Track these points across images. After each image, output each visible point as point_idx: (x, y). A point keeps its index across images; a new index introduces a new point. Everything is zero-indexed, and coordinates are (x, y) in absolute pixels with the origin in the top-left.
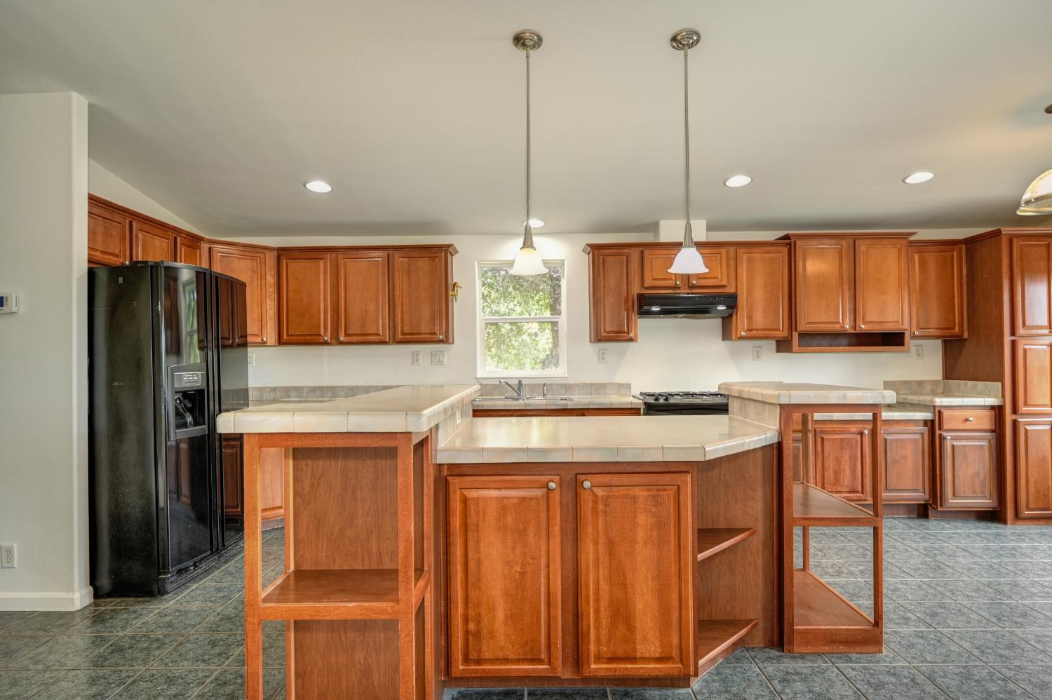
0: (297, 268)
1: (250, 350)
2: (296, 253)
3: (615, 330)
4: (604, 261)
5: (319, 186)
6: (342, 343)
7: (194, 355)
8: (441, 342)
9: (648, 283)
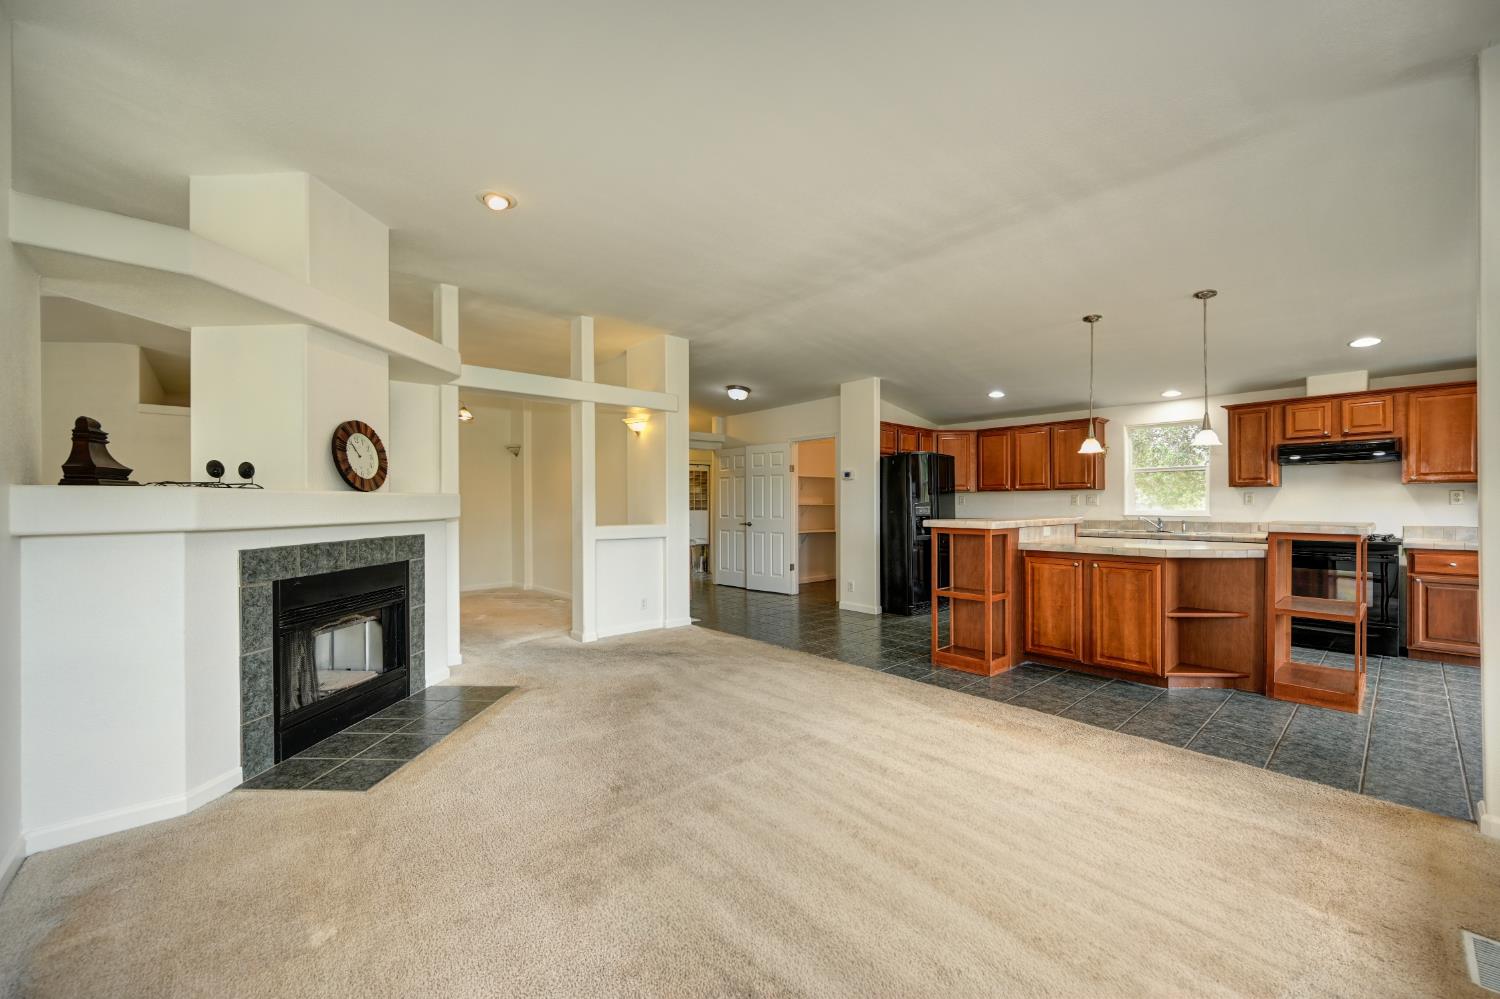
0: (990, 441)
1: (957, 496)
2: (988, 433)
3: (1252, 476)
4: (1240, 419)
5: (997, 395)
6: (1017, 490)
7: (926, 498)
8: (1089, 488)
9: (1290, 434)
